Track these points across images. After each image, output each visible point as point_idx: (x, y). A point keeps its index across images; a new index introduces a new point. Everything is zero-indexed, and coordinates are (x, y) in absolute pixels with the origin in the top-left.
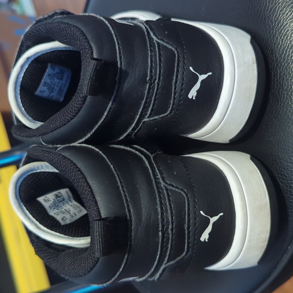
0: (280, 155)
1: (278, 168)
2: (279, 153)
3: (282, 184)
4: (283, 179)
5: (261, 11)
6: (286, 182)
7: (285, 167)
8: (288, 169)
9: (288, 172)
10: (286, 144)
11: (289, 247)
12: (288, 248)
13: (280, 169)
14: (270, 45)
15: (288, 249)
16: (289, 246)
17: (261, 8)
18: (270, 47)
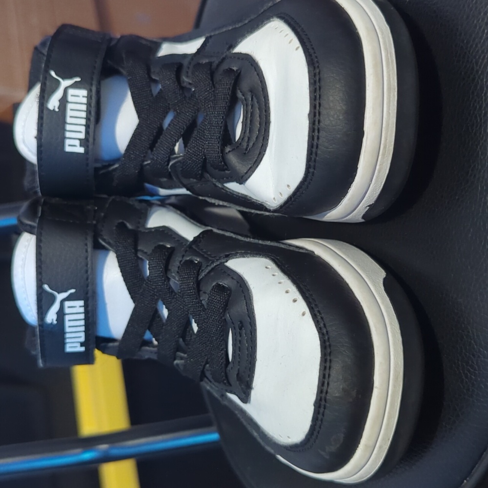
0: (470, 331)
1: (464, 351)
2: (469, 328)
3: (467, 380)
4: (469, 371)
5: (477, 71)
6: (473, 377)
7: (475, 353)
8: (479, 357)
9: (479, 362)
10: (482, 314)
11: (465, 481)
12: (463, 482)
13: (467, 354)
14: (483, 136)
15: (463, 484)
16: (466, 479)
17: (478, 68)
18: (483, 141)
